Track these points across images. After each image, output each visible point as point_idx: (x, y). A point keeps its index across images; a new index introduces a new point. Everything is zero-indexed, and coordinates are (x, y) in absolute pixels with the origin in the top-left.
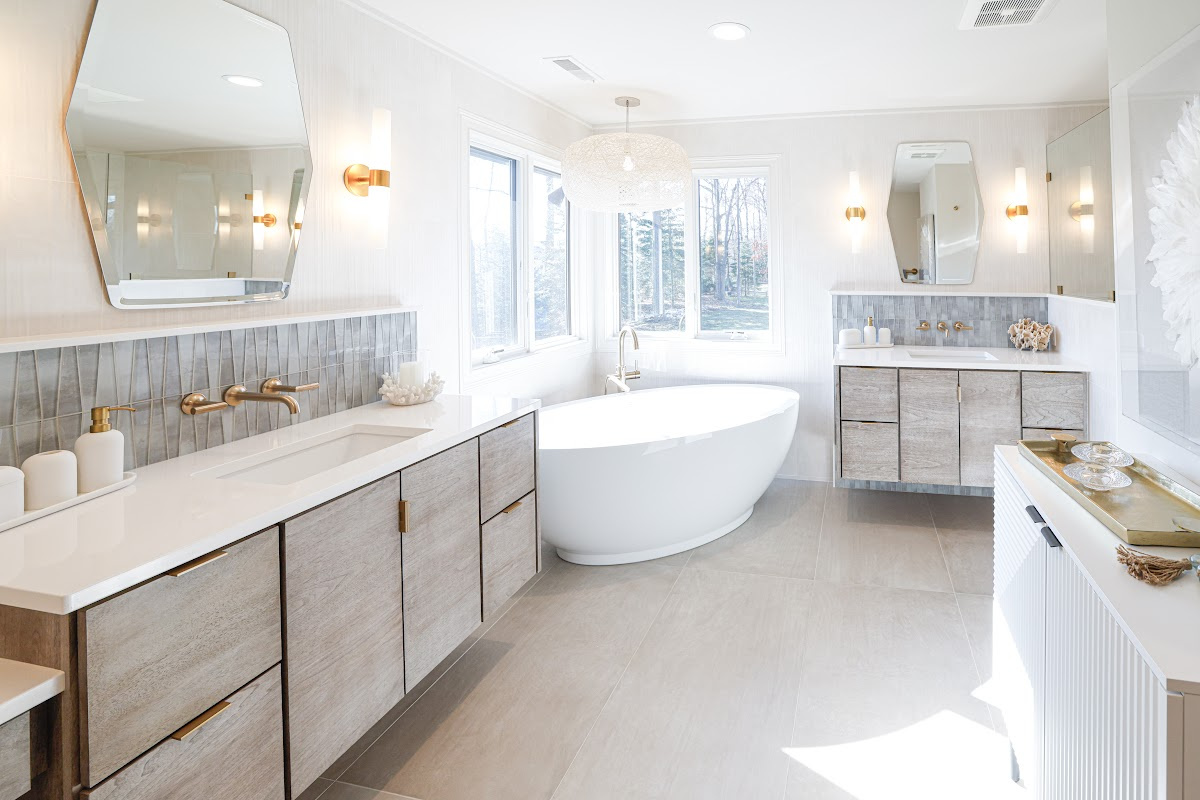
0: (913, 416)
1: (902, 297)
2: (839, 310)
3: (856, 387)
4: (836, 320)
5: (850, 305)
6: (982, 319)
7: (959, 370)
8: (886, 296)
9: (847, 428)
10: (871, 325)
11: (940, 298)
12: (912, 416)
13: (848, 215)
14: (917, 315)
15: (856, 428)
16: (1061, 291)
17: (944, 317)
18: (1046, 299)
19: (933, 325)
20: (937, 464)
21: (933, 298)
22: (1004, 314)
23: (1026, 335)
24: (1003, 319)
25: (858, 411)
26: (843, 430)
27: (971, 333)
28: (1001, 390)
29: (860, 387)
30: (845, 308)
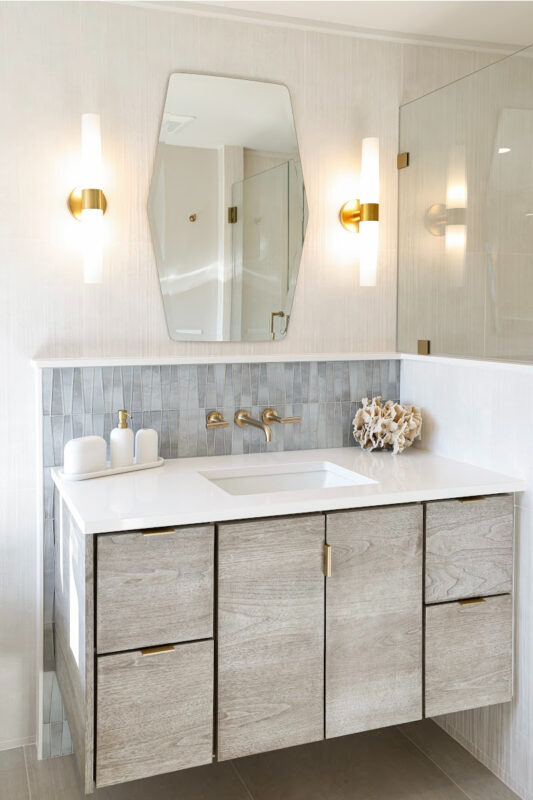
0: (243, 617)
1: (175, 368)
2: (56, 399)
3: (129, 576)
4: (48, 418)
5: (78, 387)
6: (306, 402)
7: (324, 513)
8: (148, 367)
9: (108, 670)
10: (125, 425)
11: (241, 366)
12: (241, 620)
13: (73, 206)
14: (201, 401)
15: (130, 665)
16: (426, 348)
17: (246, 402)
18: (399, 362)
19: (229, 417)
20: (286, 707)
21: (228, 366)
22: (339, 390)
23: (384, 426)
24: (338, 400)
25: (135, 629)
26: (100, 677)
27: (288, 427)
28: (393, 542)
29: (139, 575)
30: (67, 393)
